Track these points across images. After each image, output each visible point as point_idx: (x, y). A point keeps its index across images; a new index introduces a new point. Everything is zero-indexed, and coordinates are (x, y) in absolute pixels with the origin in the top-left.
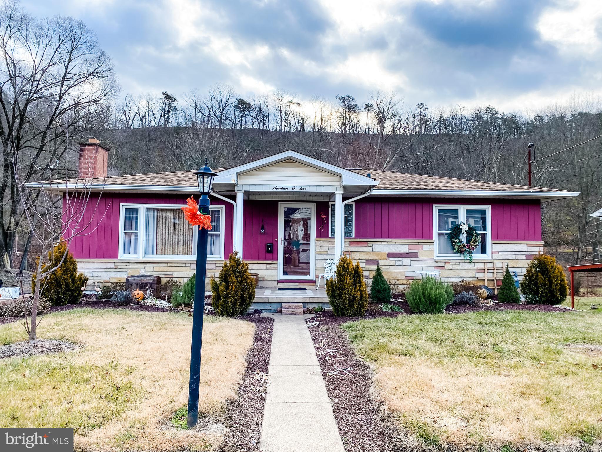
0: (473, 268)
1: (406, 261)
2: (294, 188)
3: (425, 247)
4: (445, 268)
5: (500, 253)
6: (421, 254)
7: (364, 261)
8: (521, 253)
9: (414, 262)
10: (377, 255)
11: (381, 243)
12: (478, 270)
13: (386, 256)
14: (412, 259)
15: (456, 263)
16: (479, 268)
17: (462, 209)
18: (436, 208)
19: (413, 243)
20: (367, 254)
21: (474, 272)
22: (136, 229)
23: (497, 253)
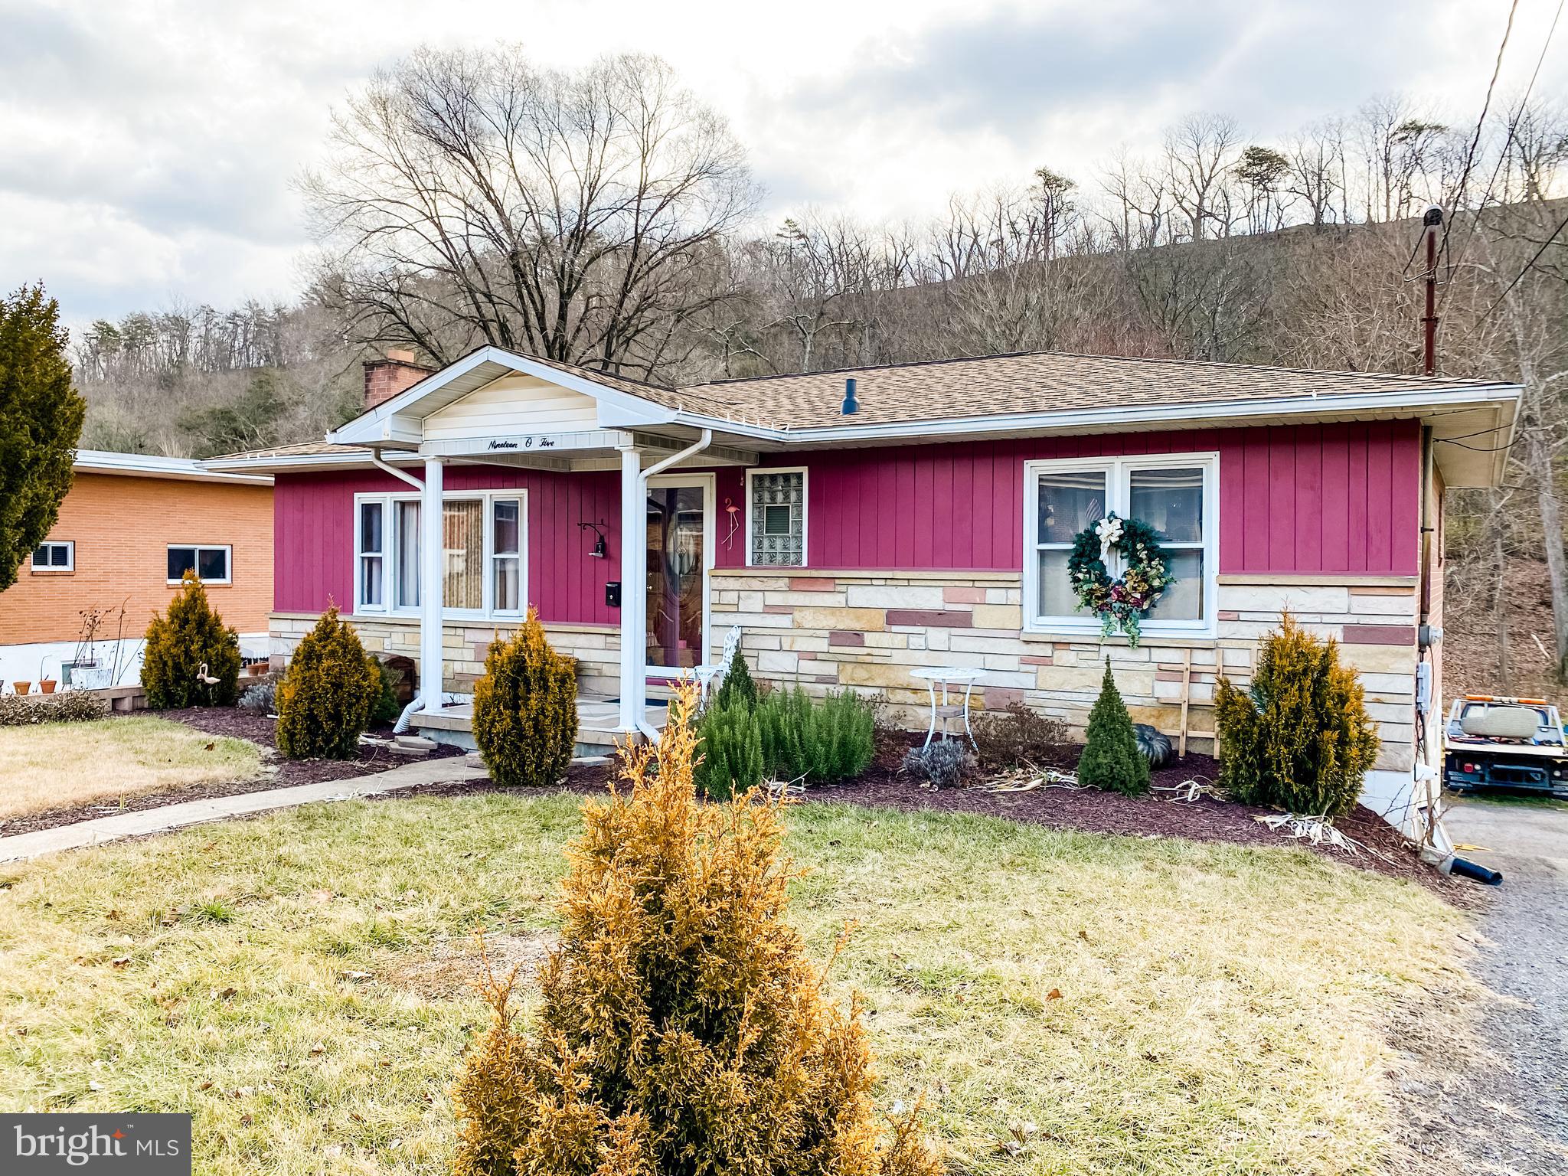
0: (1146, 667)
1: (938, 636)
3: (998, 596)
4: (1054, 662)
5: (1243, 616)
6: (981, 617)
7: (827, 634)
8: (1326, 619)
9: (960, 638)
10: (858, 619)
11: (868, 582)
12: (1163, 672)
13: (880, 621)
14: (954, 631)
15: (1089, 648)
16: (1163, 667)
17: (1121, 472)
18: (1033, 470)
19: (957, 583)
20: (833, 614)
21: (1147, 680)
22: (379, 551)
23: (1234, 616)
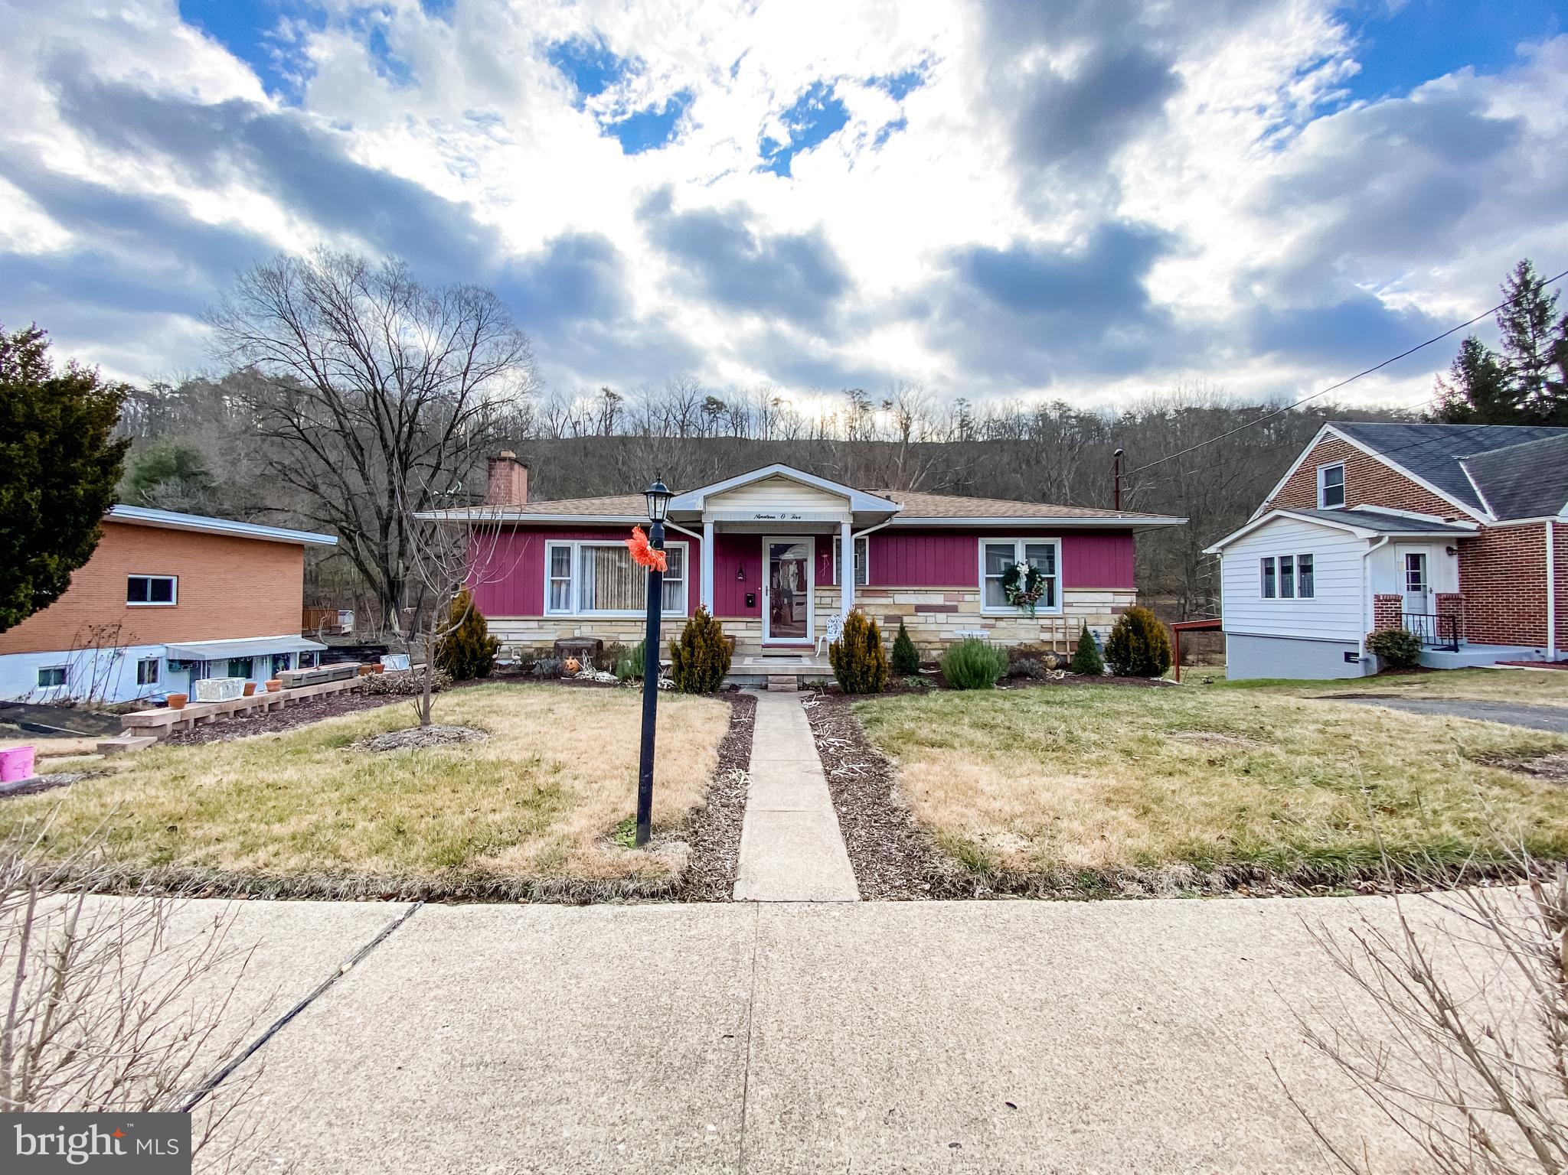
0: (1036, 627)
1: (941, 617)
2: (783, 516)
3: (968, 598)
4: (996, 626)
5: (1074, 605)
6: (962, 607)
7: (883, 617)
8: (1105, 605)
9: (953, 618)
10: (900, 610)
11: (905, 592)
12: (1044, 629)
13: (913, 611)
14: (949, 614)
15: (1012, 620)
16: (1044, 626)
17: (1020, 545)
18: (982, 543)
19: (950, 593)
20: (886, 608)
21: (1037, 632)
22: (568, 575)
23: (1070, 604)
